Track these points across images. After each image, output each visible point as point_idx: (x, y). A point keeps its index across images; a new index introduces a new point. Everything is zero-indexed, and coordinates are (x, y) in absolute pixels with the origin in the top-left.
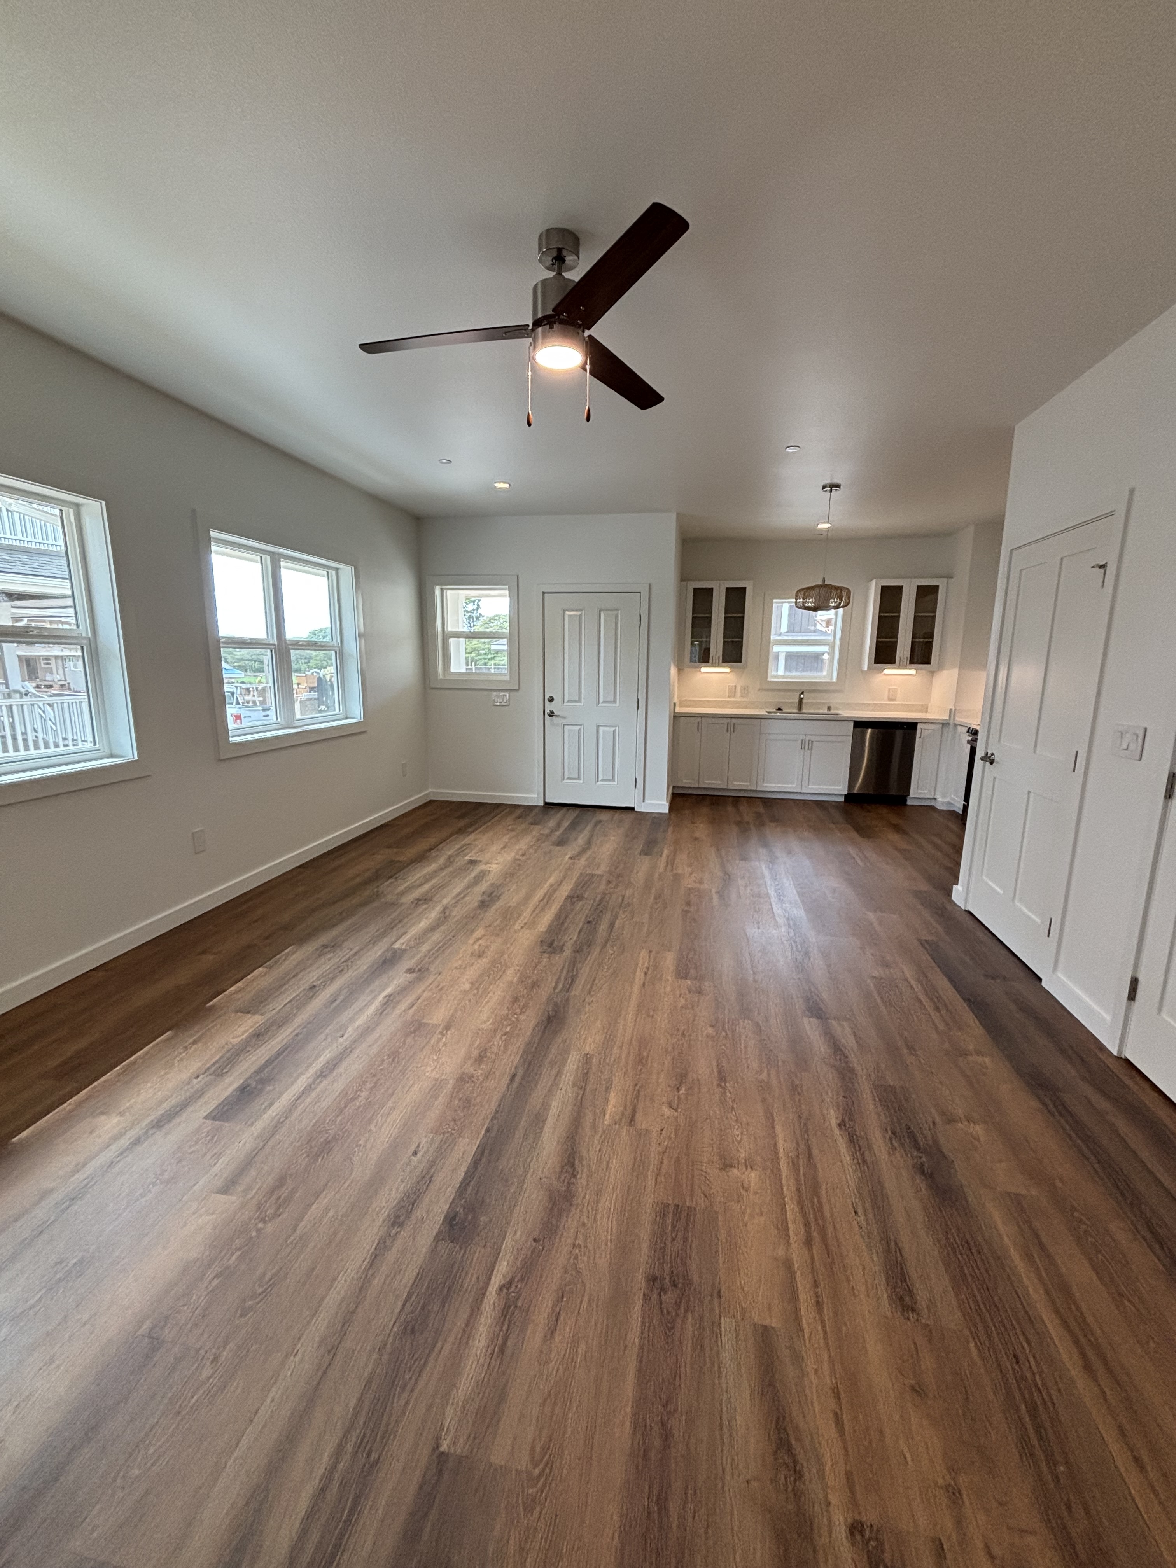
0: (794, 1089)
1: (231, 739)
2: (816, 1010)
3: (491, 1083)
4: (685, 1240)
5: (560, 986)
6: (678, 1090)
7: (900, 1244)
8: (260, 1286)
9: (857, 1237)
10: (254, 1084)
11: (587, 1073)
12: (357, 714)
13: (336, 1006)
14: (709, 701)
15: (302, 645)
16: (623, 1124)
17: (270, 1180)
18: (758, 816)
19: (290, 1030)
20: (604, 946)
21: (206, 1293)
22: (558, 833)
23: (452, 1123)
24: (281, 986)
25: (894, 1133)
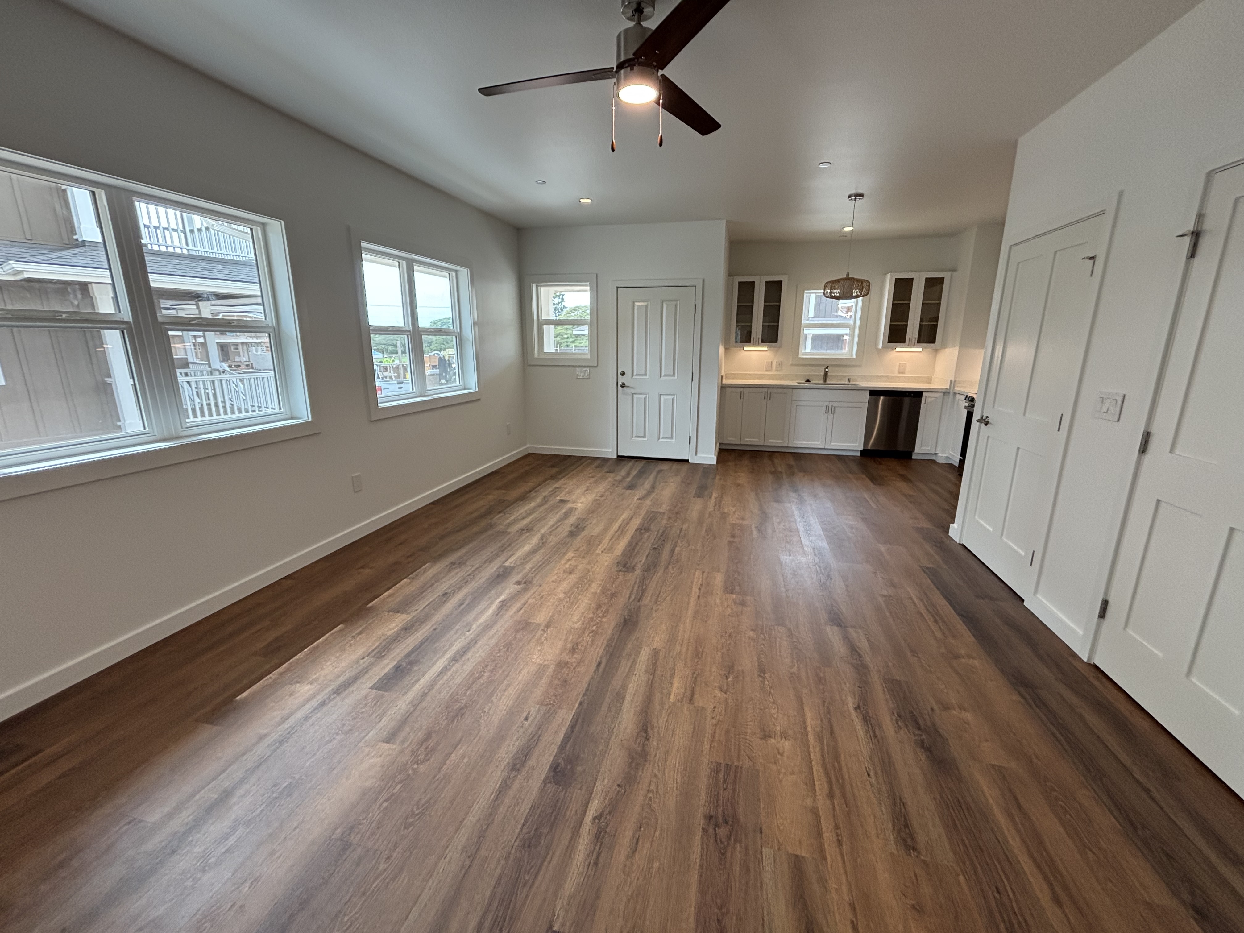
0: (820, 680)
1: (379, 405)
2: (837, 620)
3: (582, 669)
4: (734, 790)
5: (633, 597)
6: (727, 678)
7: (903, 800)
8: (418, 809)
9: (870, 793)
10: (404, 664)
11: (655, 663)
12: (473, 386)
13: (465, 608)
14: (750, 374)
15: (431, 332)
16: (684, 702)
17: (420, 735)
18: (790, 467)
19: (429, 626)
20: (667, 568)
21: (378, 812)
22: (629, 479)
23: (553, 698)
24: (422, 593)
25: (899, 716)
